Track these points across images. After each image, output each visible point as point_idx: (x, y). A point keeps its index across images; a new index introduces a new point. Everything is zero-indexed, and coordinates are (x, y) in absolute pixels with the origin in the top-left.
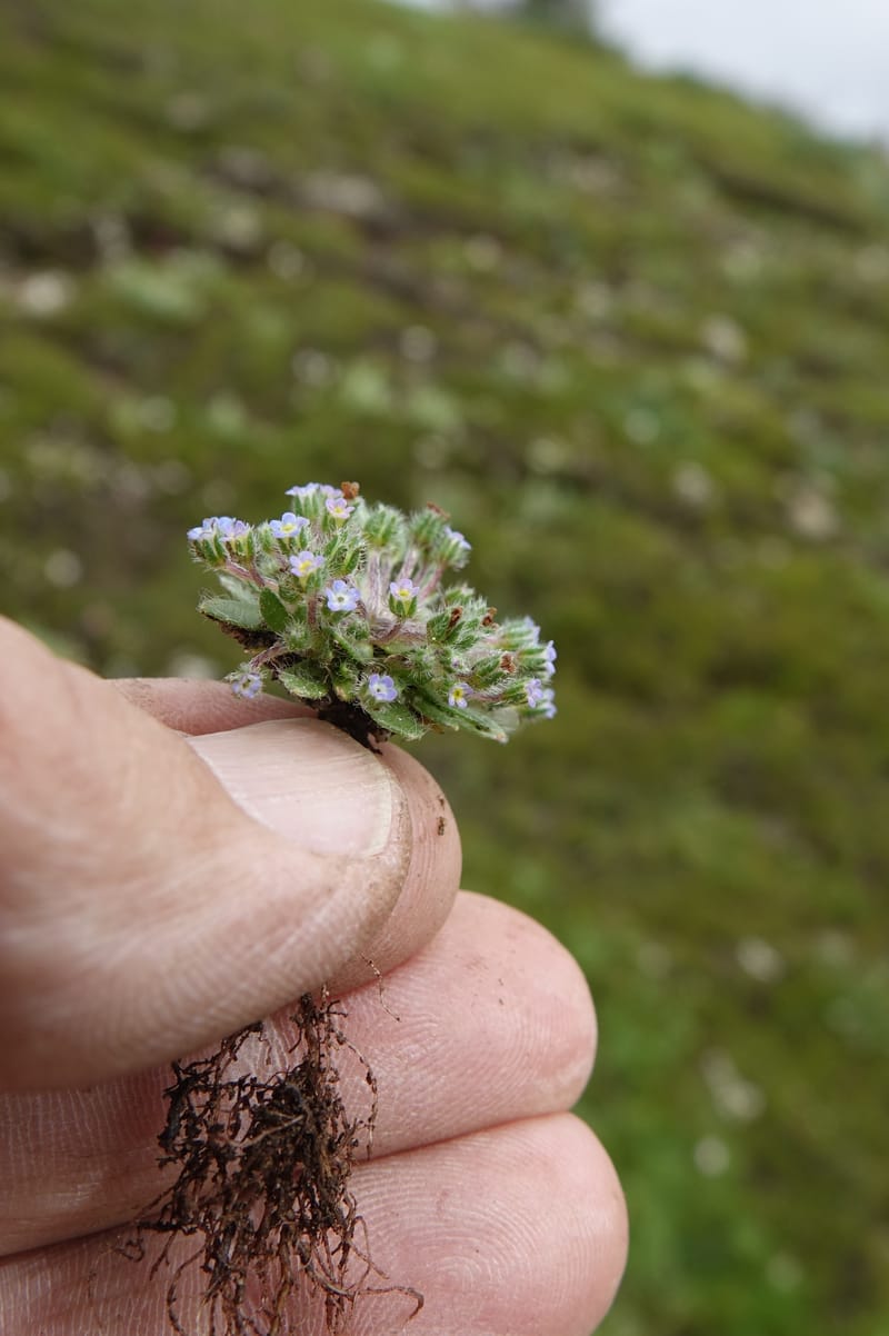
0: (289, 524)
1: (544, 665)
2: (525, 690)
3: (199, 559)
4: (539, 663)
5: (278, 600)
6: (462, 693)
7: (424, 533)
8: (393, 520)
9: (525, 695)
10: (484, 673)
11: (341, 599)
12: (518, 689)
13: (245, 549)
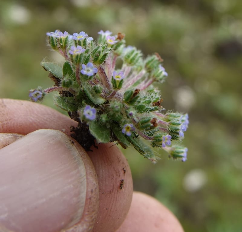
0: (81, 36)
1: (178, 131)
2: (162, 138)
3: (49, 45)
4: (176, 130)
5: (71, 68)
6: (130, 129)
7: (150, 64)
8: (137, 54)
9: (161, 141)
10: (142, 123)
11: (88, 71)
12: (159, 136)
13: (63, 43)
